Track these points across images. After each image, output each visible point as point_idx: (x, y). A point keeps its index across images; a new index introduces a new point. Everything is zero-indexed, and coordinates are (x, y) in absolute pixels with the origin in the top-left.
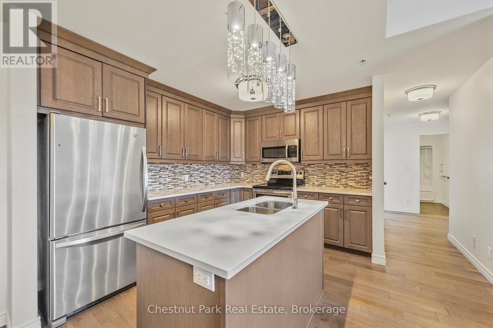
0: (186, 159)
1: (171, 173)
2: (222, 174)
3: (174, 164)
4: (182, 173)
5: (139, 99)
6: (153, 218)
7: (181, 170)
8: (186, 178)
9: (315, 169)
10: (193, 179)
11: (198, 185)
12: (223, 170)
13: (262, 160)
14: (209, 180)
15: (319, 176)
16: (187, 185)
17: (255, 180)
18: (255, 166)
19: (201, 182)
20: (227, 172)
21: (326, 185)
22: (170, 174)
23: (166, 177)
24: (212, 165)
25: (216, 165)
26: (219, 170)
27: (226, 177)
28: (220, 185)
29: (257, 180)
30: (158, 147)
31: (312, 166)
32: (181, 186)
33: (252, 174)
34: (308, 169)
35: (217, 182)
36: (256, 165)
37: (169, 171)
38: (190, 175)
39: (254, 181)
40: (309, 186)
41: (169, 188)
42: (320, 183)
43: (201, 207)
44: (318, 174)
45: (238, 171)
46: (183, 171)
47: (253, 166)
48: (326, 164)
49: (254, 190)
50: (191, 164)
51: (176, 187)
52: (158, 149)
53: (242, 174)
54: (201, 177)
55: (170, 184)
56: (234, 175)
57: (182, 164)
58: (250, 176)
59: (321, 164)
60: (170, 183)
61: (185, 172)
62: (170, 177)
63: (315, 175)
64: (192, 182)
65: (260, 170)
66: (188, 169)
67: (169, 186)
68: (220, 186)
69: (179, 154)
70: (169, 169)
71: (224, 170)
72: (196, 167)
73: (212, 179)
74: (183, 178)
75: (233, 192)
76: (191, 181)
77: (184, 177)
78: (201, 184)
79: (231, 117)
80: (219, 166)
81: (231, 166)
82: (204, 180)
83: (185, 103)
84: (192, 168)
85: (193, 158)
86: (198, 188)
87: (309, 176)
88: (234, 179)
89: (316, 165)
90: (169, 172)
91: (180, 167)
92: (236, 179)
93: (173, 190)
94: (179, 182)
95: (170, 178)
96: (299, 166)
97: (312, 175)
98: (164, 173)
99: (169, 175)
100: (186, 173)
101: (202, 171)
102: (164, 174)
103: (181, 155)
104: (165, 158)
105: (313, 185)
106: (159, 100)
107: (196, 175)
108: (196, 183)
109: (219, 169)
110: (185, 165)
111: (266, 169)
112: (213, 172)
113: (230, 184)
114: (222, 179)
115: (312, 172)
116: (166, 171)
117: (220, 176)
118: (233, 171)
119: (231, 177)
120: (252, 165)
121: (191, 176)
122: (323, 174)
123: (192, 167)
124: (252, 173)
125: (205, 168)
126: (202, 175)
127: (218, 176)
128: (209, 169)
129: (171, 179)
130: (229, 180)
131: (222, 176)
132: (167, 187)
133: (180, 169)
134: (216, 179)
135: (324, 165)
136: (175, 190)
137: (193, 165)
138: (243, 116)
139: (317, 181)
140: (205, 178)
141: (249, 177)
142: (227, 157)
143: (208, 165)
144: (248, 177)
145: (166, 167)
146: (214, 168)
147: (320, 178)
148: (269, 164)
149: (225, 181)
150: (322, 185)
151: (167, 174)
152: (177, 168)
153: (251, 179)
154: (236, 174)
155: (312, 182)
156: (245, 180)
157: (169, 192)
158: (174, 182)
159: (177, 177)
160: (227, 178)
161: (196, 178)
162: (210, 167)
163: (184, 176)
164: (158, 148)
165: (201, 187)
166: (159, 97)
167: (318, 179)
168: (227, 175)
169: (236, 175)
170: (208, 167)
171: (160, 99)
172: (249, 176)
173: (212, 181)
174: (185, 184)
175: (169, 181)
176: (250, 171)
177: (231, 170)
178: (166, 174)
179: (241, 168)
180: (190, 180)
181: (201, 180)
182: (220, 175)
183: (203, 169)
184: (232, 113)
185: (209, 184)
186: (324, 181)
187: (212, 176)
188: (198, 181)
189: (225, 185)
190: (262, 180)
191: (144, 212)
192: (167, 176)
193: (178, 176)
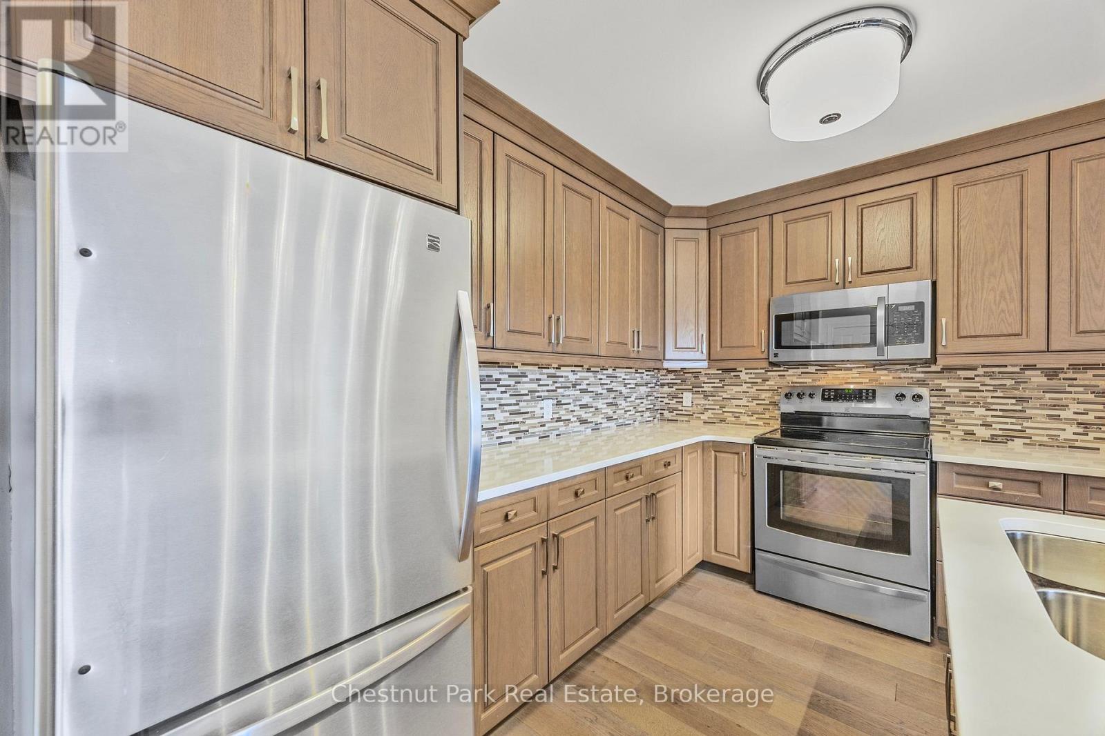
0: (559, 349)
1: (507, 395)
2: (633, 399)
3: (517, 367)
4: (537, 394)
5: (437, 110)
6: (482, 566)
7: (534, 386)
8: (547, 409)
9: (978, 385)
10: (562, 413)
11: (575, 430)
12: (633, 386)
13: (776, 355)
14: (603, 416)
15: (994, 407)
16: (548, 431)
17: (731, 414)
18: (732, 374)
19: (583, 422)
20: (643, 390)
21: (1027, 441)
22: (506, 399)
23: (495, 409)
24: (610, 371)
25: (617, 370)
26: (625, 385)
27: (642, 405)
28: (627, 429)
29: (737, 415)
30: (484, 306)
31: (959, 372)
32: (533, 435)
33: (721, 398)
34: (944, 383)
35: (620, 421)
36: (734, 370)
37: (503, 389)
38: (555, 402)
39: (729, 419)
40: (950, 440)
41: (503, 440)
42: (1000, 433)
43: (616, 510)
44: (990, 400)
45: (674, 389)
46: (540, 389)
47: (726, 375)
48: (1032, 367)
49: (760, 451)
50: (558, 368)
51: (521, 438)
52: (483, 315)
53: (687, 398)
54: (582, 407)
55: (505, 430)
56: (660, 399)
57: (536, 368)
58: (712, 403)
59: (1006, 366)
60: (506, 427)
61: (544, 391)
62: (506, 408)
63: (976, 405)
64: (562, 423)
65: (750, 385)
66: (550, 382)
67: (501, 437)
68: (628, 431)
69: (540, 334)
70: (502, 383)
71: (636, 385)
72: (572, 377)
73: (609, 411)
74: (538, 412)
75: (689, 453)
76: (559, 420)
77: (542, 408)
78: (582, 428)
79: (666, 227)
80: (626, 374)
81: (653, 373)
82: (590, 415)
83: (556, 169)
84: (560, 379)
85: (576, 347)
86: (575, 438)
87: (947, 408)
88: (659, 411)
89: (981, 371)
90: (502, 392)
91: (530, 376)
92: (666, 413)
93: (512, 448)
94: (528, 422)
95: (506, 411)
96: (903, 375)
97: (964, 404)
98: (489, 396)
99: (503, 402)
100: (546, 394)
101: (585, 387)
102: (490, 399)
103: (547, 336)
104: (503, 347)
105: (968, 437)
106: (486, 150)
107: (571, 401)
108: (570, 425)
109: (626, 381)
110: (545, 371)
111: (772, 383)
112: (610, 390)
113: (649, 425)
114: (633, 412)
115: (964, 394)
116: (495, 389)
117: (628, 404)
118: (657, 387)
119: (652, 406)
120: (720, 372)
121: (559, 404)
122: (1014, 401)
123: (562, 377)
124: (720, 394)
125: (592, 379)
126: (586, 399)
127: (623, 403)
128: (602, 382)
129: (508, 414)
130: (647, 414)
131: (633, 403)
132: (497, 438)
133: (532, 381)
134: (617, 412)
135: (1017, 369)
136: (517, 448)
137: (565, 372)
138: (703, 223)
139: (987, 425)
140: (593, 410)
141: (709, 407)
142: (656, 347)
143: (599, 369)
144: (707, 407)
145: (494, 378)
146: (614, 379)
147: (1000, 413)
148: (782, 369)
149: (639, 418)
150: (1012, 438)
151: (498, 399)
152: (524, 379)
153: (716, 411)
154: (666, 396)
155: (960, 427)
156: (695, 415)
157: (502, 453)
158: (515, 423)
159: (523, 407)
160: (644, 409)
161: (571, 411)
162: (604, 377)
163: (541, 404)
164: (483, 311)
165: (582, 437)
166: (486, 137)
167: (989, 419)
168: (644, 401)
169: (666, 401)
170: (599, 377)
171: (488, 146)
172: (709, 402)
173: (610, 419)
174: (543, 428)
175: (502, 419)
176: (712, 389)
177: (653, 385)
178: (494, 399)
179: (684, 381)
180: (557, 416)
181: (583, 414)
182: (628, 400)
183: (587, 382)
184: (671, 213)
185: (603, 426)
186: (1019, 427)
187: (609, 404)
188: (575, 419)
189: (639, 429)
190: (757, 416)
191: (466, 561)
192: (496, 405)
193: (525, 404)
